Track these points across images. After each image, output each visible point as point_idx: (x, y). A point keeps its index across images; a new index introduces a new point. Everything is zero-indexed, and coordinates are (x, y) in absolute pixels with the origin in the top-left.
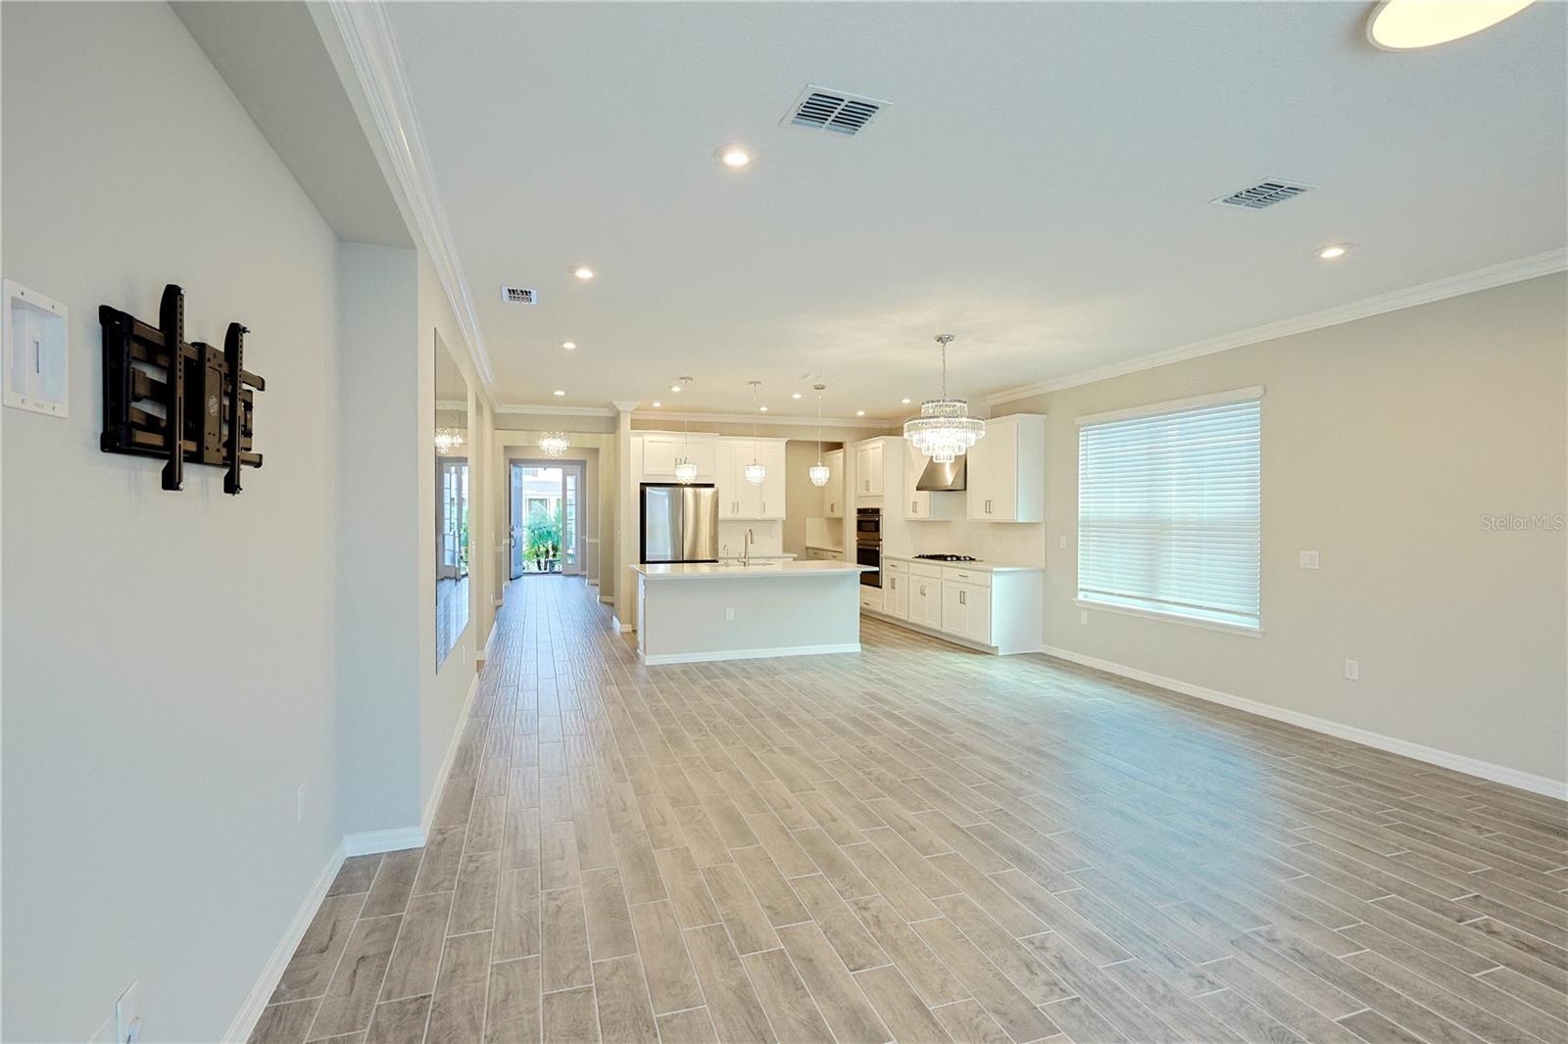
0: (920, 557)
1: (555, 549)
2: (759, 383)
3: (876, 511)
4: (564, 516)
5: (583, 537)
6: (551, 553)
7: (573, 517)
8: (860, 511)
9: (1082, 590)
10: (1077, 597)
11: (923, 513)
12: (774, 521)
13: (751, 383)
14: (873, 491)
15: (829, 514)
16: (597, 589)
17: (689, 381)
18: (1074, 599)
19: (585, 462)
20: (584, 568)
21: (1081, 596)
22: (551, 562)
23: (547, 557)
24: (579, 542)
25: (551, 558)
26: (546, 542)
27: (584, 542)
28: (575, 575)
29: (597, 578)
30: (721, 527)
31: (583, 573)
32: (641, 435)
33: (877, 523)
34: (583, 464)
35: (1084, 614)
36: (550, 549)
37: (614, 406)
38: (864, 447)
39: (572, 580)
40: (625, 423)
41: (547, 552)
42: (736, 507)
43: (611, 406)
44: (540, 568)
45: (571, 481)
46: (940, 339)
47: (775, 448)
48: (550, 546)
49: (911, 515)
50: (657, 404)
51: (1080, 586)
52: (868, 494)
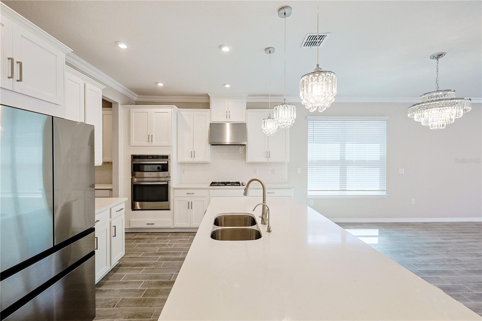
8: (135, 157)
10: (307, 194)
11: (201, 158)
14: (155, 143)
49: (189, 159)
51: (308, 189)
52: (149, 144)
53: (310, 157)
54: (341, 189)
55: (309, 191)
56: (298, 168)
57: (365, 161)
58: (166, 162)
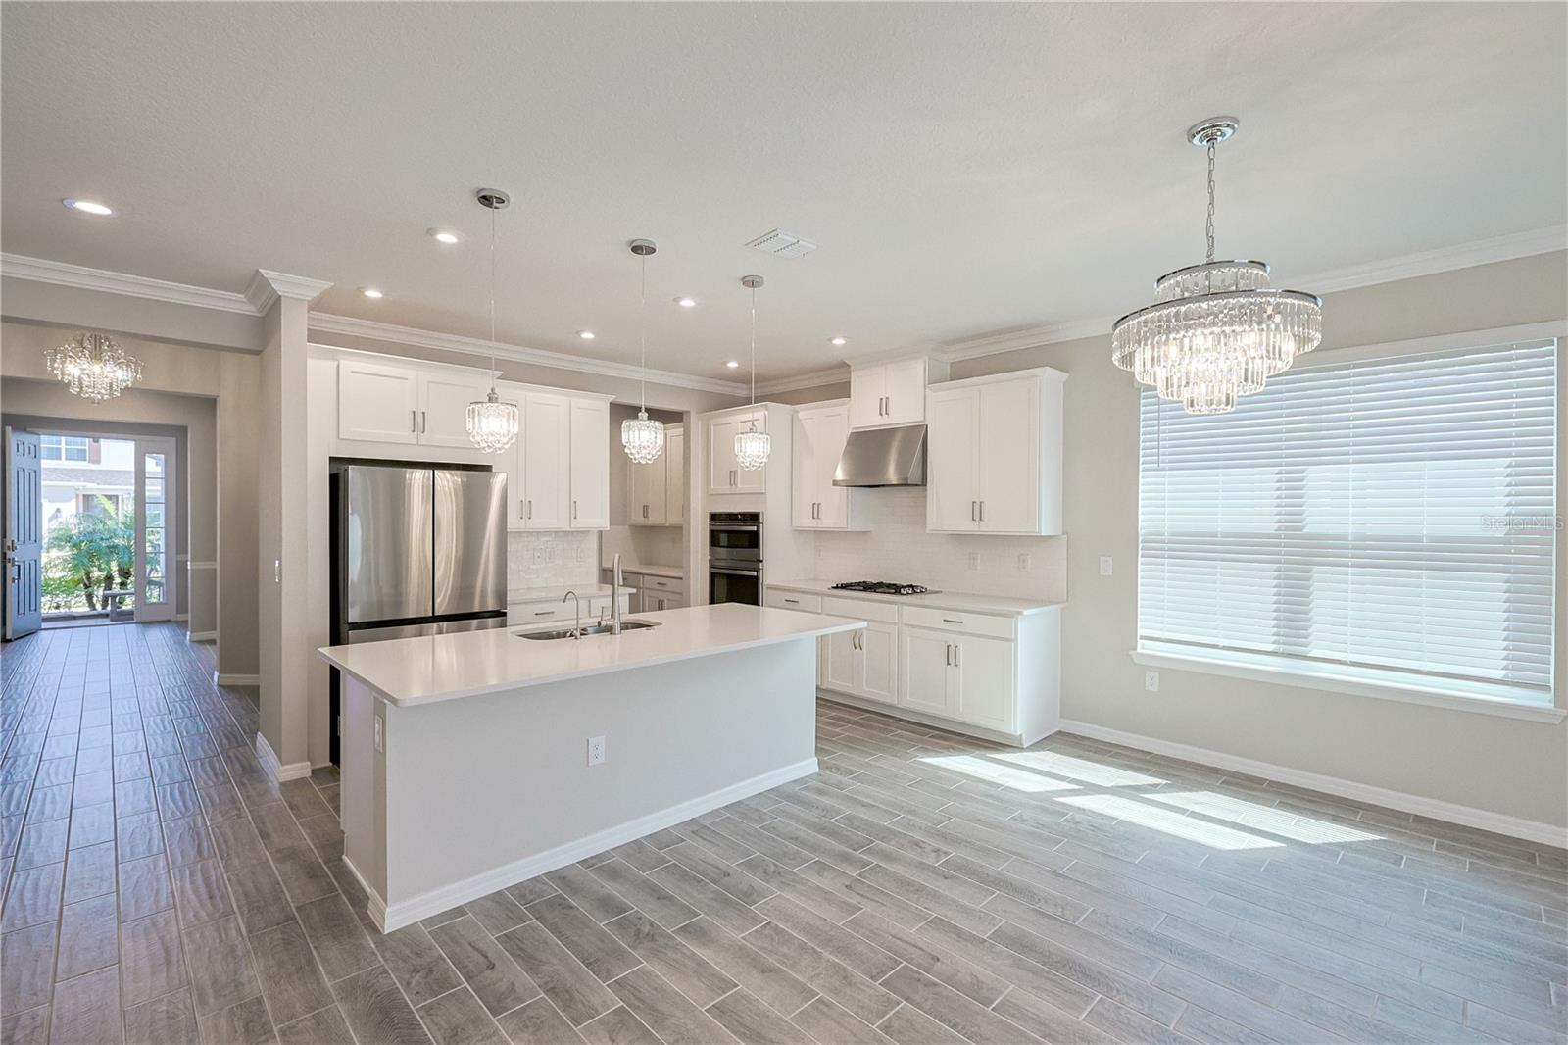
0: (837, 587)
1: (125, 574)
3: (754, 517)
4: (139, 522)
5: (181, 557)
6: (117, 580)
7: (161, 523)
8: (714, 517)
9: (1146, 638)
10: (1135, 649)
11: (829, 521)
12: (588, 533)
14: (741, 486)
15: (640, 520)
16: (212, 654)
18: (1131, 652)
19: (184, 429)
20: (182, 607)
21: (1144, 648)
22: (114, 597)
23: (108, 587)
24: (174, 565)
25: (116, 589)
26: (108, 563)
27: (181, 568)
28: (168, 621)
29: (215, 629)
31: (181, 617)
32: (334, 357)
33: (756, 535)
34: (180, 433)
36: (115, 575)
37: (265, 283)
38: (728, 419)
39: (159, 636)
40: (294, 327)
41: (109, 579)
42: (527, 509)
43: (253, 285)
44: (92, 605)
45: (153, 465)
47: (594, 409)
48: (114, 566)
49: (807, 522)
50: (373, 294)
51: (1140, 632)
52: (733, 490)
53: (1145, 523)
54: (1281, 648)
55: (1142, 638)
56: (1104, 556)
57: (1418, 539)
58: (755, 529)
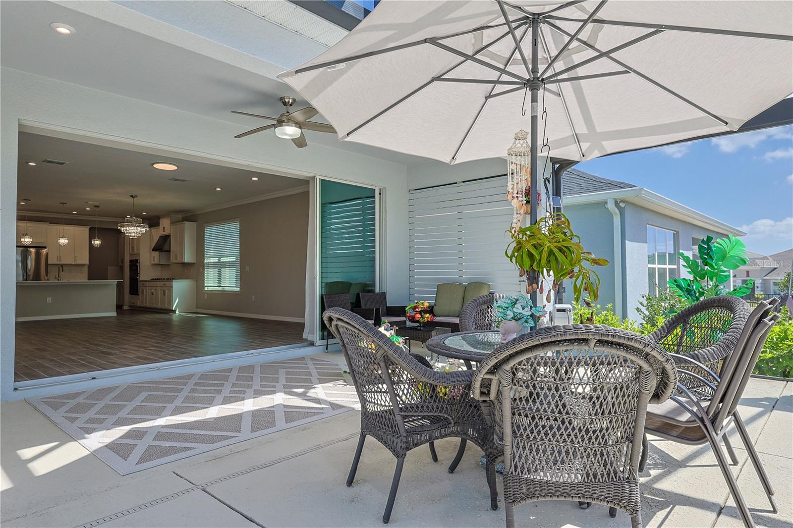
0: (153, 279)
2: (66, 203)
3: (138, 261)
8: (131, 261)
9: (206, 286)
11: (157, 261)
12: (83, 265)
13: (61, 203)
14: (135, 252)
17: (29, 201)
18: (203, 290)
30: (49, 268)
33: (139, 265)
35: (206, 295)
42: (59, 258)
46: (132, 196)
47: (84, 231)
49: (153, 262)
